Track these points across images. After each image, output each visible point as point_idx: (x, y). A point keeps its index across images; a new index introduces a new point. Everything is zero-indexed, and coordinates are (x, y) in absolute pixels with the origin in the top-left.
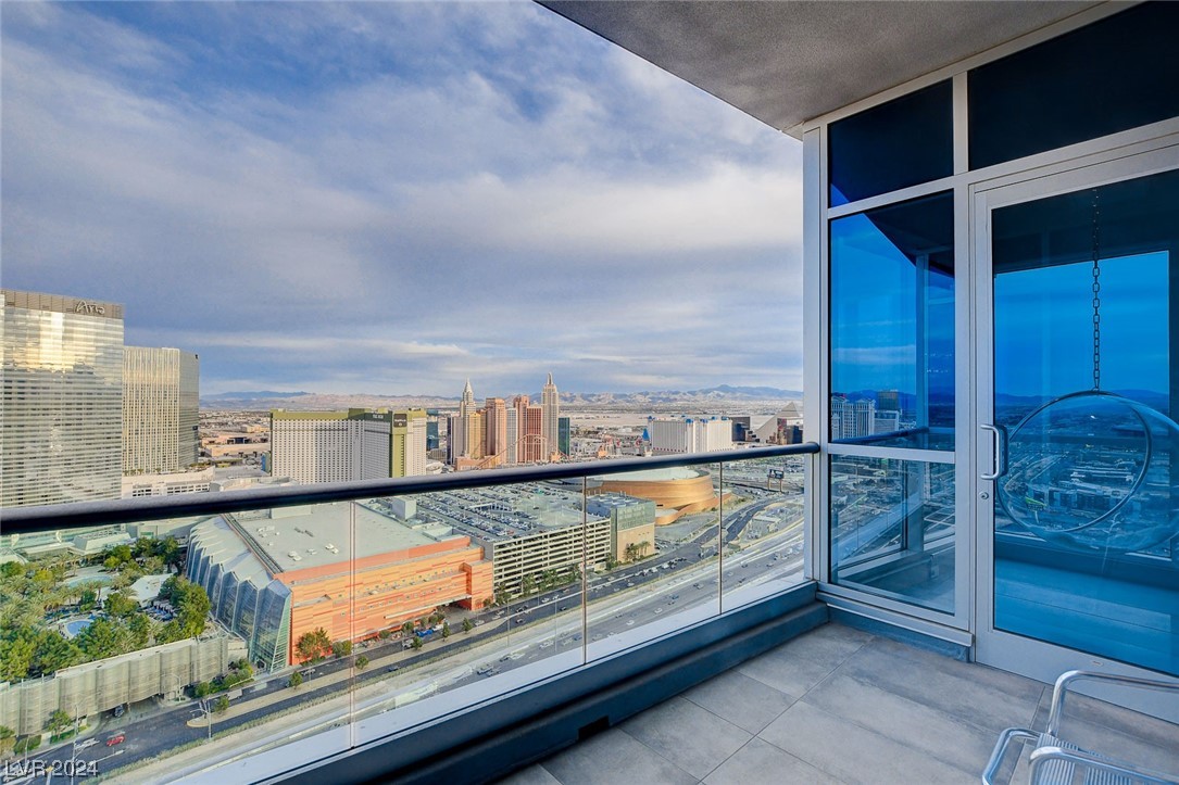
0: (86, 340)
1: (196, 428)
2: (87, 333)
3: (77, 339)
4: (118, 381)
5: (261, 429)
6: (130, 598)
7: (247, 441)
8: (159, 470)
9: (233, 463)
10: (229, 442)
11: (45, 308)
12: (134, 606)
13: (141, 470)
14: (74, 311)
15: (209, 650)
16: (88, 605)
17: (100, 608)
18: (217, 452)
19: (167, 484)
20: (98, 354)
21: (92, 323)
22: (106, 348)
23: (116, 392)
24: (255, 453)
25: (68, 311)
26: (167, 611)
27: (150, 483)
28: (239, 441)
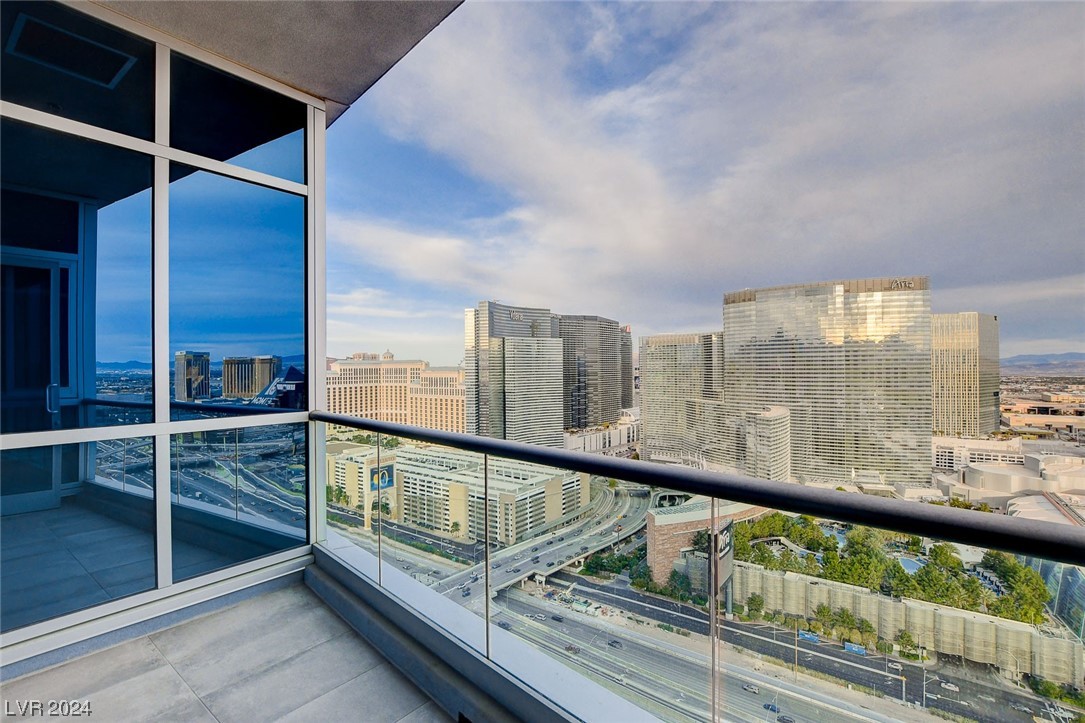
0: (900, 313)
1: (996, 394)
2: (900, 306)
3: (892, 313)
4: (927, 347)
5: (1072, 399)
6: (953, 554)
7: (1055, 412)
8: (959, 433)
9: (1041, 436)
10: (1029, 411)
11: (869, 290)
12: (958, 564)
13: (942, 432)
14: (890, 289)
15: (1055, 648)
16: (915, 548)
17: (924, 554)
18: (1017, 421)
19: (970, 450)
20: (909, 324)
21: (904, 297)
22: (916, 317)
23: (925, 358)
24: (1070, 427)
25: (886, 289)
26: (992, 582)
27: (951, 446)
28: (1044, 411)
